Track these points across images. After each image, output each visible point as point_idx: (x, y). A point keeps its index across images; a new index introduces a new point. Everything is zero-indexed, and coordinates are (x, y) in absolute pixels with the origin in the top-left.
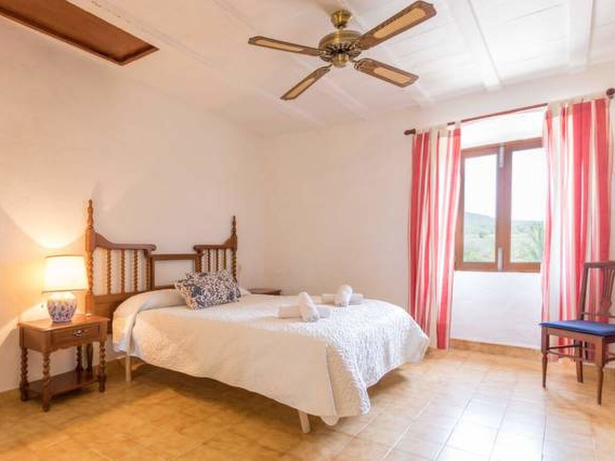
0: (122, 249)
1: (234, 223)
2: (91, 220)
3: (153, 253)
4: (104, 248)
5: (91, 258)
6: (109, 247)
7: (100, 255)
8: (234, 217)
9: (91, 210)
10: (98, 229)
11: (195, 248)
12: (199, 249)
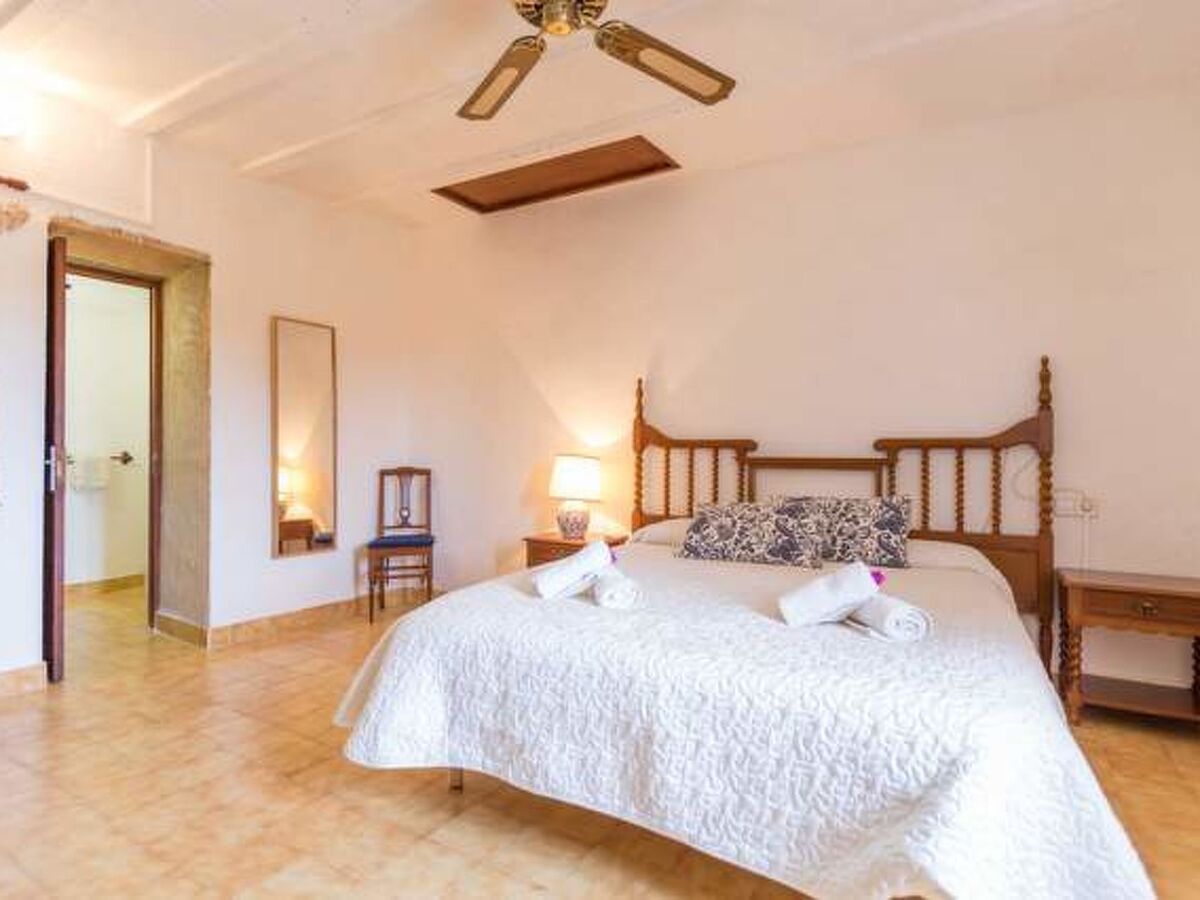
0: (692, 446)
1: (1045, 378)
2: (640, 408)
3: (750, 455)
4: (660, 445)
5: (640, 459)
6: (669, 444)
7: (655, 455)
8: (1045, 362)
9: (640, 393)
10: (651, 420)
11: (879, 445)
12: (891, 448)
